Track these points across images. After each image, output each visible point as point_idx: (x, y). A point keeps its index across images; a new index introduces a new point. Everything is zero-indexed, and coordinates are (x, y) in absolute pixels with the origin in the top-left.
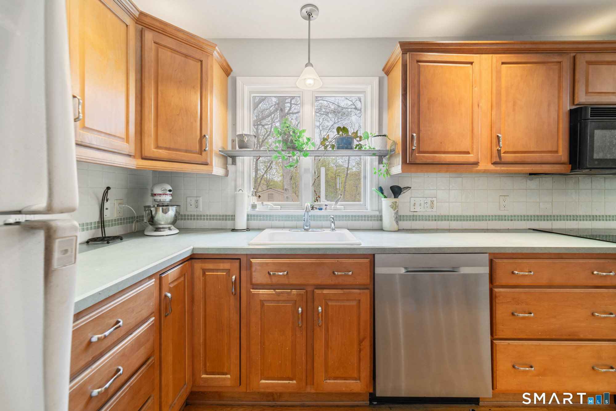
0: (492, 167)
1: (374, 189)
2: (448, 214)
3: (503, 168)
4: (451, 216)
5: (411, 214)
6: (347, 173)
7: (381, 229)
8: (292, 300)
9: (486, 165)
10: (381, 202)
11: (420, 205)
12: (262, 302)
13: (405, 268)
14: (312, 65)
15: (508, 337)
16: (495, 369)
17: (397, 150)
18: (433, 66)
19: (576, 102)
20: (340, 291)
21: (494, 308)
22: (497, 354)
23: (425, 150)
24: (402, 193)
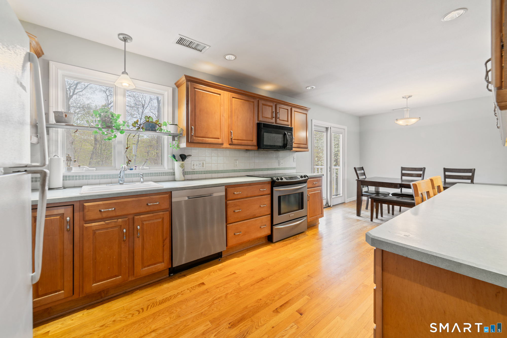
0: (229, 146)
1: (170, 156)
2: (211, 170)
3: (233, 147)
4: (213, 171)
5: (192, 170)
6: (138, 140)
7: (174, 180)
8: (119, 226)
9: (226, 145)
10: (174, 164)
11: (197, 165)
12: (94, 232)
13: (188, 197)
14: (127, 74)
15: (233, 222)
16: (227, 237)
17: (183, 134)
18: (202, 92)
19: (259, 120)
20: (152, 215)
21: (227, 210)
22: (228, 231)
23: (198, 136)
24: (186, 158)
